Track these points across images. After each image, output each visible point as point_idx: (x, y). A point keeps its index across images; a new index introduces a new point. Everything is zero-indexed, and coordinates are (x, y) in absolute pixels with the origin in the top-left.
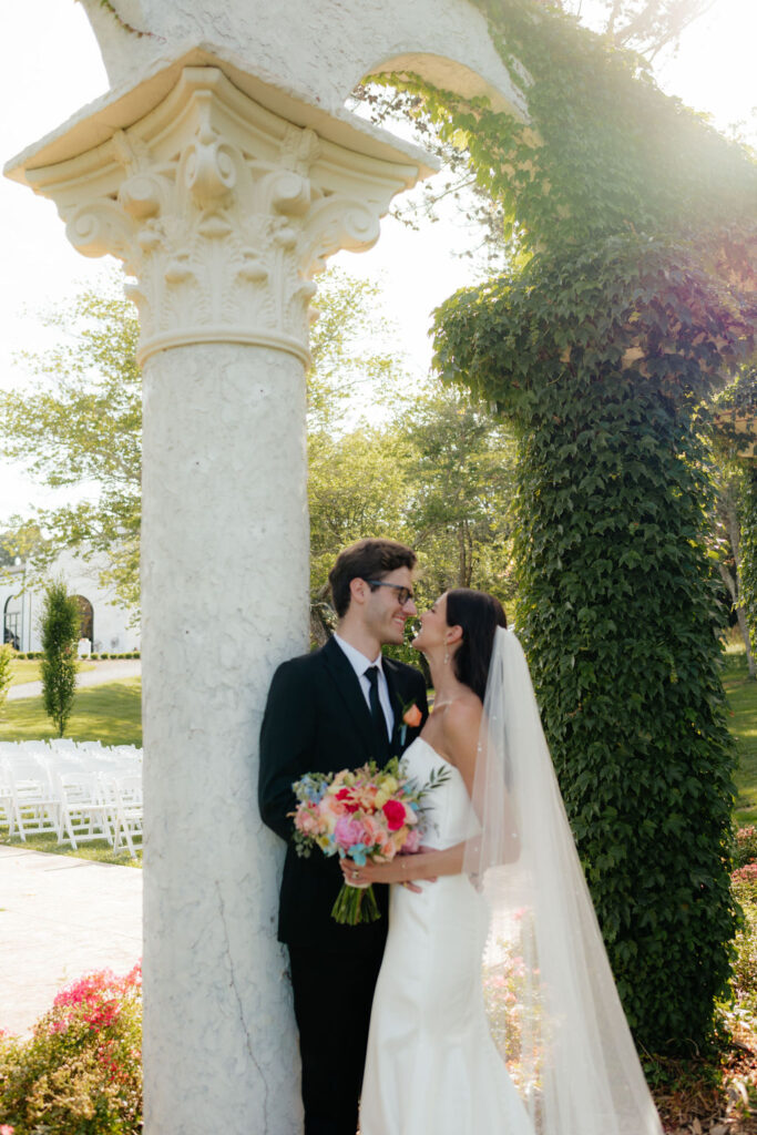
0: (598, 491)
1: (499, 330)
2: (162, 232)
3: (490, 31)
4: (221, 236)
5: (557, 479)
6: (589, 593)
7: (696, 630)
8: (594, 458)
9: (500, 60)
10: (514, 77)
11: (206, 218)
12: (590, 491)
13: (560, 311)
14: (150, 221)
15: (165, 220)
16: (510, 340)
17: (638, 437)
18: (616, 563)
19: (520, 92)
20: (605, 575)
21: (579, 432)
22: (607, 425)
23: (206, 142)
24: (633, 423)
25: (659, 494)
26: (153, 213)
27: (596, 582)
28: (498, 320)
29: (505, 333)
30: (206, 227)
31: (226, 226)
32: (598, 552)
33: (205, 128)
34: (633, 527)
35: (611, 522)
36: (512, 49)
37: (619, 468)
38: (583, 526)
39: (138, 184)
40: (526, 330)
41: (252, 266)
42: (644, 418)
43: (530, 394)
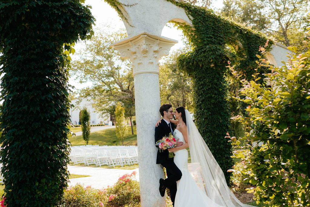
0: (207, 90)
1: (189, 62)
2: (137, 56)
3: (185, 12)
4: (146, 57)
5: (200, 88)
6: (206, 108)
7: (225, 113)
8: (206, 84)
9: (187, 16)
10: (190, 19)
11: (144, 54)
12: (205, 90)
13: (199, 59)
14: (135, 54)
15: (137, 54)
16: (191, 64)
17: (214, 80)
18: (210, 102)
19: (191, 21)
20: (209, 104)
21: (203, 79)
22: (208, 78)
23: (144, 44)
24: (213, 77)
25: (218, 90)
26: (135, 53)
27: (207, 105)
28: (188, 60)
29: (190, 62)
30: (144, 56)
31: (147, 55)
32: (207, 100)
33: (144, 42)
34: (213, 96)
35: (209, 95)
36: (189, 14)
37: (210, 86)
38: (204, 96)
39: (133, 49)
40: (193, 62)
41: (151, 61)
42: (214, 76)
43: (195, 73)
